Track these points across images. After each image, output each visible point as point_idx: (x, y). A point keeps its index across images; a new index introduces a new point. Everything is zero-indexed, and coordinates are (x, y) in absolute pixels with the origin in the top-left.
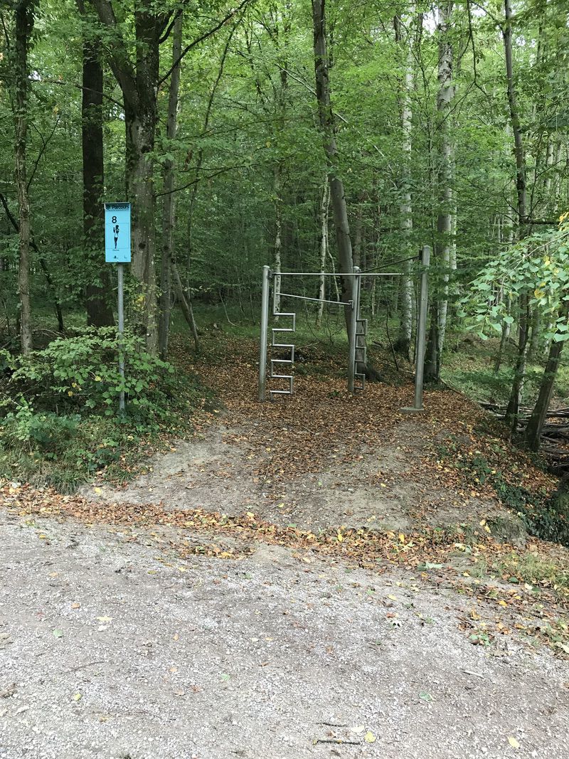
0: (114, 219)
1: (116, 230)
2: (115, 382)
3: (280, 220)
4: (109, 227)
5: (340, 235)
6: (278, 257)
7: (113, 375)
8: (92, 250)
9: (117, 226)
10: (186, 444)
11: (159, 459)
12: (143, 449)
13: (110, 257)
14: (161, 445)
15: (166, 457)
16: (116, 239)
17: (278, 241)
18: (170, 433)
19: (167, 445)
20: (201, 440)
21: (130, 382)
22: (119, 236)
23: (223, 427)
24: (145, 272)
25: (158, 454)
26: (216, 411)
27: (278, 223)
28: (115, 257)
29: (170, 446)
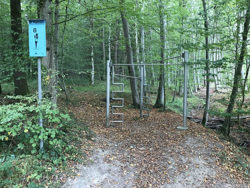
0: (35, 30)
1: (37, 36)
2: (38, 132)
3: (93, 45)
4: (31, 35)
5: (128, 49)
6: (92, 59)
7: (36, 128)
8: (19, 51)
9: (37, 34)
10: (85, 168)
11: (70, 184)
12: (59, 177)
13: (32, 54)
14: (70, 171)
15: (75, 181)
16: (36, 42)
17: (92, 53)
18: (73, 160)
19: (73, 171)
20: (92, 163)
21: (47, 131)
22: (39, 40)
23: (100, 150)
24: (50, 63)
25: (69, 179)
26: (92, 139)
27: (92, 46)
28: (36, 53)
29: (76, 171)
